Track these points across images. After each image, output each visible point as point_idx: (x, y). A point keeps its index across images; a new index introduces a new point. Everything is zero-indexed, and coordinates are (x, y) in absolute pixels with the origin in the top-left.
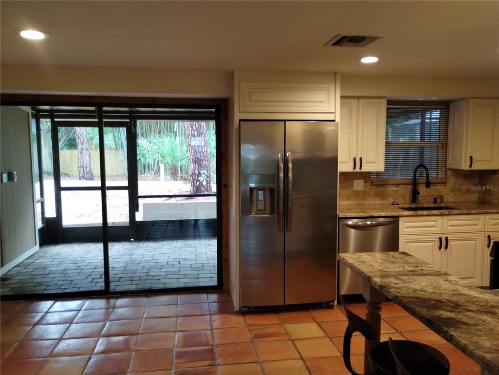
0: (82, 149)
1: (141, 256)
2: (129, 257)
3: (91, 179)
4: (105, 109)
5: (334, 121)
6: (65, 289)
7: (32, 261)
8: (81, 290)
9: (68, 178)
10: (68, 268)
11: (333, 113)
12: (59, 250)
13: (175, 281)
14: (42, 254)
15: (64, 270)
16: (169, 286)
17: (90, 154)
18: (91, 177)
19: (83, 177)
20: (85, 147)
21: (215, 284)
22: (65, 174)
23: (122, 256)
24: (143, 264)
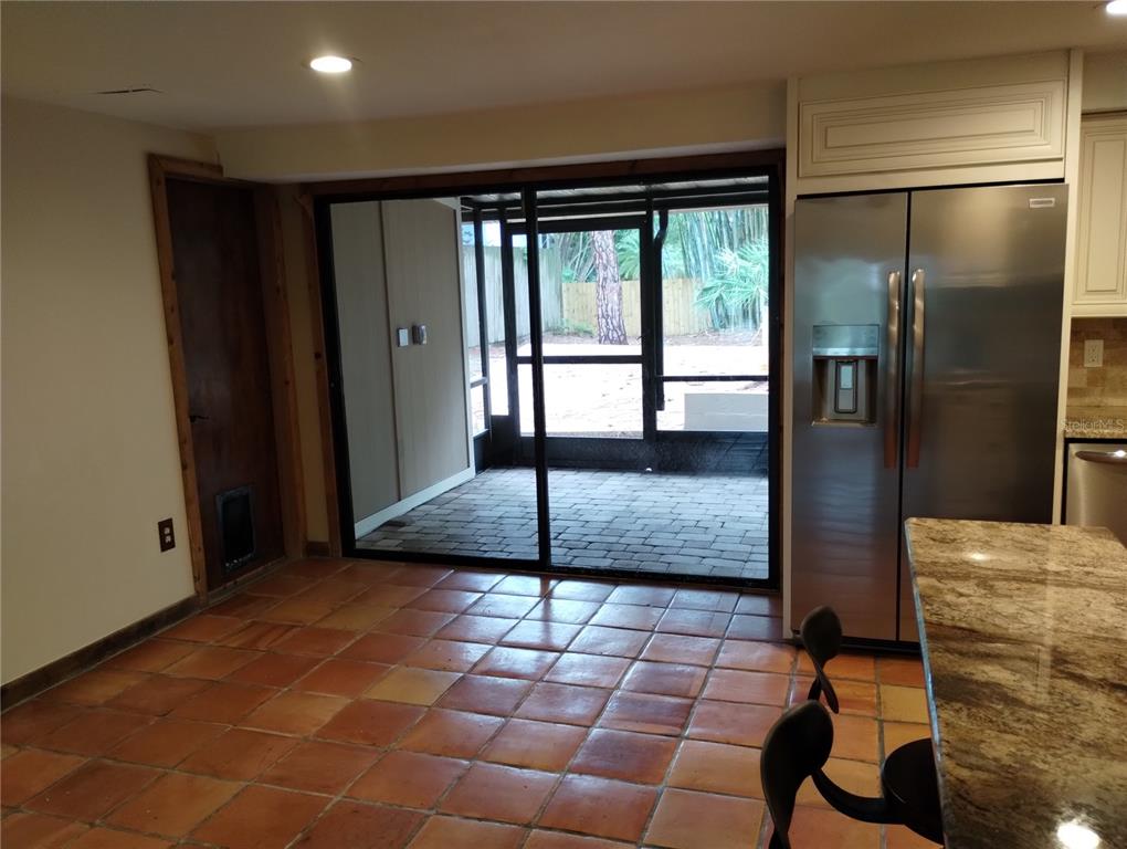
0: (605, 279)
1: (651, 504)
2: (628, 503)
3: (620, 343)
4: (540, 194)
5: (1062, 180)
6: (486, 551)
7: (456, 495)
8: (511, 557)
9: (590, 340)
10: (507, 515)
11: (1061, 159)
12: (506, 479)
13: (694, 560)
14: (477, 485)
15: (500, 518)
16: (675, 570)
17: (621, 288)
18: (622, 338)
19: (607, 337)
20: (610, 275)
21: (765, 575)
22: (586, 332)
23: (613, 500)
24: (646, 521)
